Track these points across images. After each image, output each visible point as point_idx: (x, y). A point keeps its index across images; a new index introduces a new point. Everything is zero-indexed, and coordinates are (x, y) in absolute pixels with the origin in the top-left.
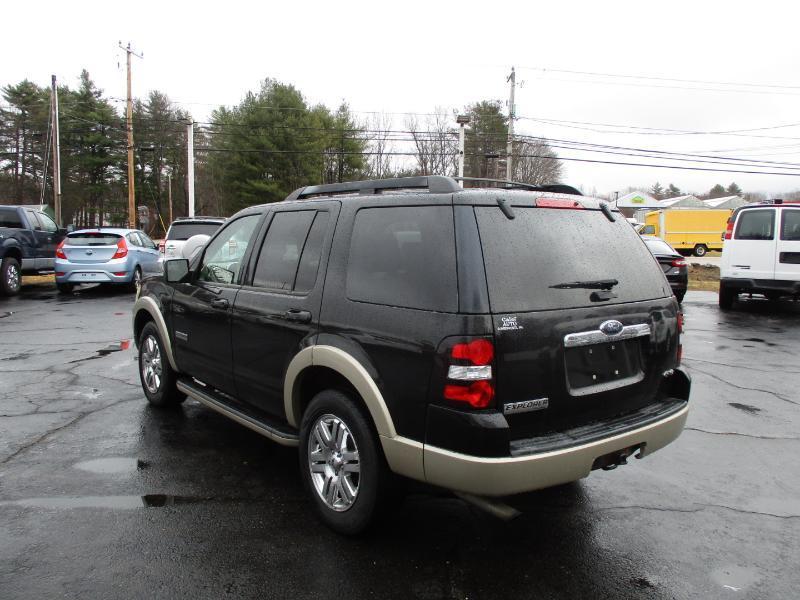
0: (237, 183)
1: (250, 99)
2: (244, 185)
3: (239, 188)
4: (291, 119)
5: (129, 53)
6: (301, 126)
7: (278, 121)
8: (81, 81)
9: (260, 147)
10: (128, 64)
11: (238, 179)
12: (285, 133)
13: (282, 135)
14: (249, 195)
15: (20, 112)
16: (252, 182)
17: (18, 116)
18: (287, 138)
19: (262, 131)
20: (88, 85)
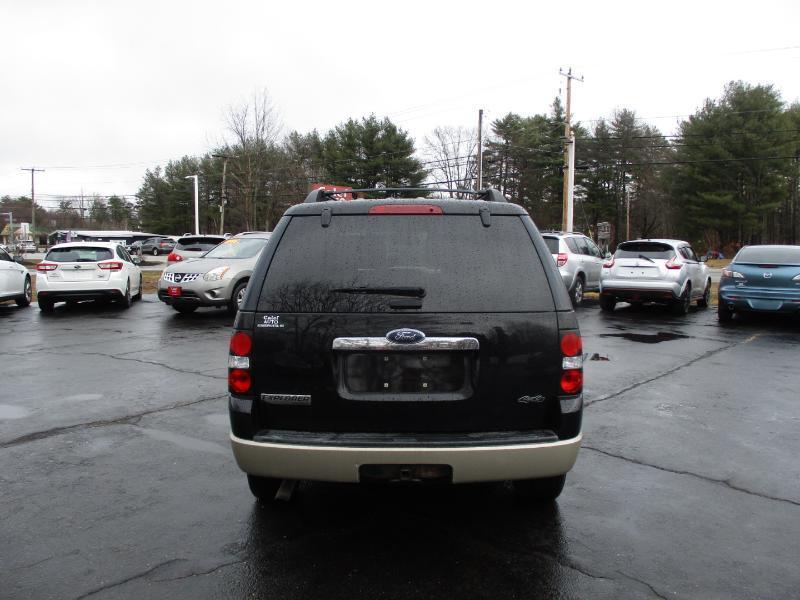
0: (686, 196)
1: (709, 105)
2: (693, 198)
3: (689, 202)
4: (753, 123)
5: (569, 78)
6: (765, 129)
7: (738, 126)
8: (553, 108)
9: (715, 157)
10: (569, 89)
11: (687, 192)
12: (745, 139)
13: (740, 142)
14: (699, 208)
15: (504, 142)
16: (703, 194)
17: (503, 146)
18: (747, 143)
19: (717, 140)
20: (559, 111)
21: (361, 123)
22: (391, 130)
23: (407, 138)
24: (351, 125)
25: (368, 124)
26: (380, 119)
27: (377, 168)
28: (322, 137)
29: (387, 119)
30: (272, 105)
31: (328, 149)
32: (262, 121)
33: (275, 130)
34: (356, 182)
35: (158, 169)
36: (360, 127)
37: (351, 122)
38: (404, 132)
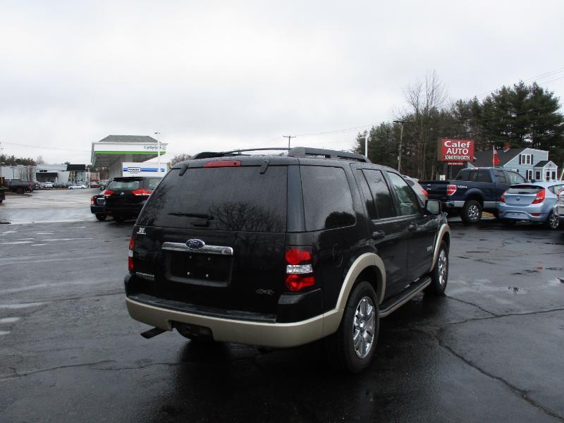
21: (513, 89)
22: (538, 91)
23: (552, 98)
24: (504, 91)
25: (518, 89)
26: (528, 84)
27: (525, 123)
28: (481, 102)
29: (535, 84)
30: (439, 82)
31: (485, 111)
32: (431, 95)
33: (441, 100)
34: (506, 135)
35: (366, 132)
36: (512, 92)
37: (504, 89)
38: (549, 93)
